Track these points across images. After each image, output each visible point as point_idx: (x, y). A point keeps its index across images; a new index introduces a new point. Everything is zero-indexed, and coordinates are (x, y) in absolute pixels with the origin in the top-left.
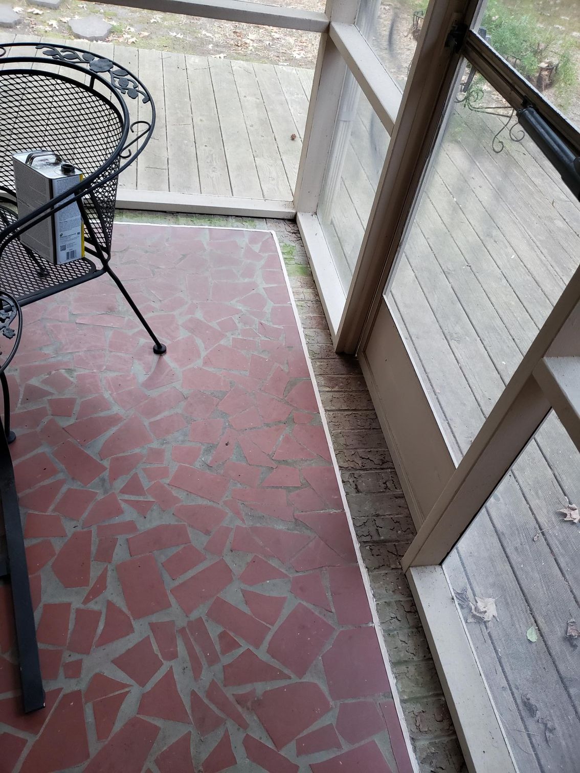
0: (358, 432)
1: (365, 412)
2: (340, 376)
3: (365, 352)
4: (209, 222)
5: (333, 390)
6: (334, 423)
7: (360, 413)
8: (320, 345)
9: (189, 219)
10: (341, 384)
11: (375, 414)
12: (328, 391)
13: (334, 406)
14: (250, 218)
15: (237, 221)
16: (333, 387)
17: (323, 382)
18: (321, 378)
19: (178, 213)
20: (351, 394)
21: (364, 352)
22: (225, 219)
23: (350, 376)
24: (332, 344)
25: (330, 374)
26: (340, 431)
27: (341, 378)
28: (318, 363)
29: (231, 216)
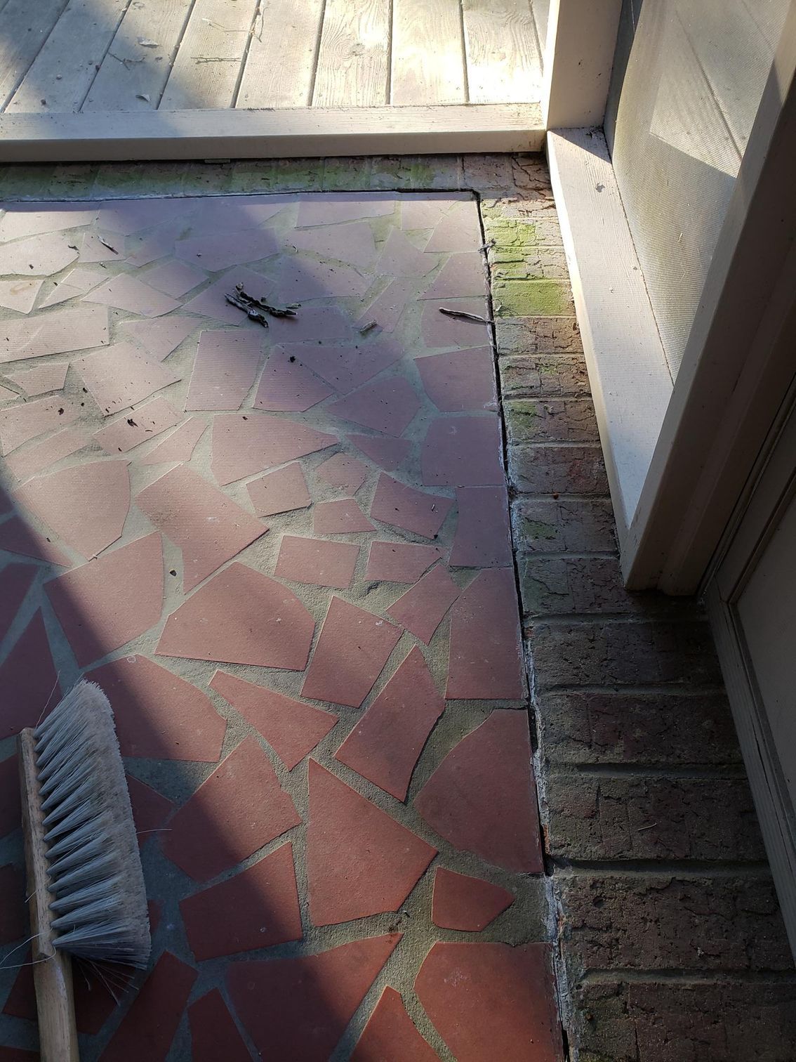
0: (695, 988)
1: (724, 874)
2: (637, 693)
3: (735, 605)
4: (308, 178)
5: (604, 759)
6: (590, 935)
7: (704, 877)
8: (574, 557)
9: (259, 175)
10: (638, 733)
11: (769, 885)
12: (583, 767)
13: (599, 839)
14: (420, 160)
15: (382, 170)
16: (605, 746)
17: (568, 722)
18: (559, 699)
19: (234, 161)
20: (672, 777)
21: (733, 604)
22: (351, 166)
23: (676, 693)
24: (616, 553)
25: (602, 686)
26: (613, 979)
27: (639, 701)
28: (558, 637)
29: (371, 157)
